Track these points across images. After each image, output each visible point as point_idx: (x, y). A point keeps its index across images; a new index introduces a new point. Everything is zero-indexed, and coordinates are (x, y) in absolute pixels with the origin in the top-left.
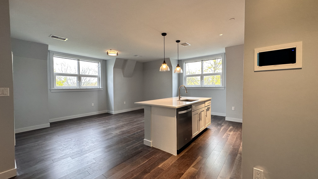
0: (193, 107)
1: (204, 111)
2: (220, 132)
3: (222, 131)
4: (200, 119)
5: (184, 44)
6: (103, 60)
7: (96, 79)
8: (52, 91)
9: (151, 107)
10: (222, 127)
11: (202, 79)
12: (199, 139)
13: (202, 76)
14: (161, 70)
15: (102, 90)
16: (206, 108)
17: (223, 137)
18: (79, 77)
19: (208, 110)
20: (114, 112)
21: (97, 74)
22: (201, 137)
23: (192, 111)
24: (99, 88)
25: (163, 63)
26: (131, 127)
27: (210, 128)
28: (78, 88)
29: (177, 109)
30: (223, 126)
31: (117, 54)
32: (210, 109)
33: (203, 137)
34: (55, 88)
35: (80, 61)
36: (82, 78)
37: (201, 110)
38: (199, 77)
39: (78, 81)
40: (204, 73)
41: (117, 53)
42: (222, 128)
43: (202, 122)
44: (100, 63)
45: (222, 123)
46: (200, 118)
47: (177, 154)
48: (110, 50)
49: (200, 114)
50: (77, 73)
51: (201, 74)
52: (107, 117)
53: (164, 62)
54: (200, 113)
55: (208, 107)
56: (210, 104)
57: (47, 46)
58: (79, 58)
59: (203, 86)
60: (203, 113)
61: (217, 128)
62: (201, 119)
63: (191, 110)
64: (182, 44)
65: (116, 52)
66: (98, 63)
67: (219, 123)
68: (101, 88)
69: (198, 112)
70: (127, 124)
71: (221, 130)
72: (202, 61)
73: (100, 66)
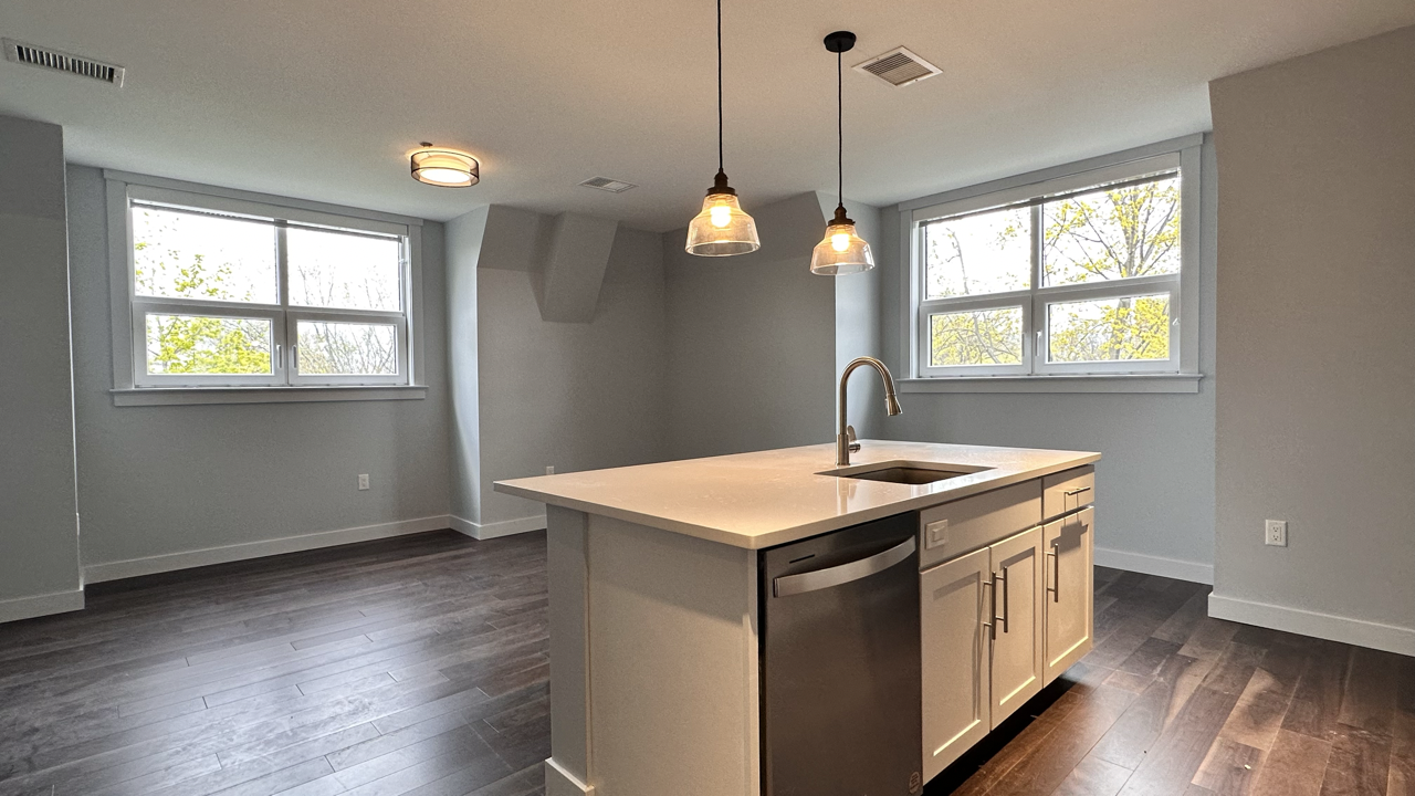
0: (935, 529)
1: (1032, 552)
2: (1170, 720)
3: (1185, 709)
4: (1000, 625)
5: (890, 66)
6: (425, 221)
7: (385, 334)
8: (118, 401)
9: (586, 526)
10: (1180, 673)
11: (1034, 321)
12: (989, 786)
13: (1035, 304)
14: (700, 237)
15: (422, 395)
16: (1054, 530)
17: (1195, 781)
18: (285, 320)
19: (1069, 540)
20: (480, 528)
21: (391, 305)
22: (1007, 764)
23: (922, 564)
24: (400, 383)
25: (712, 191)
27: (1085, 679)
28: (277, 384)
29: (762, 553)
30: (1189, 662)
31: (476, 172)
32: (1086, 538)
34: (139, 382)
35: (289, 231)
36: (304, 328)
37: (1003, 550)
38: (1017, 313)
39: (278, 346)
40: (1052, 282)
41: (472, 164)
42: (1189, 684)
43: (1016, 644)
44: (407, 240)
45: (1185, 639)
46: (1000, 614)
48: (425, 144)
49: (1000, 584)
50: (270, 297)
51: (1029, 288)
52: (431, 557)
53: (721, 186)
54: (1000, 575)
55: (1071, 519)
56: (1083, 499)
57: (58, 130)
58: (283, 211)
59: (1042, 372)
60: (1022, 574)
61: (1140, 682)
62: (1005, 620)
63: (915, 557)
64: (879, 68)
65: (467, 160)
66: (399, 240)
67: (1163, 632)
68: (412, 384)
69: (979, 561)
71: (1180, 701)
72: (1033, 202)
73: (408, 258)
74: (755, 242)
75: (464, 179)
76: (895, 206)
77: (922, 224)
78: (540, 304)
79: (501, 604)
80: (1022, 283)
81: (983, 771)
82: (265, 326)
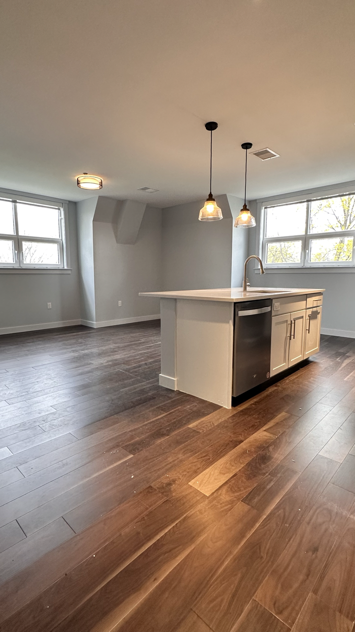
0: (276, 304)
1: (302, 317)
2: (340, 368)
3: (345, 366)
4: (292, 337)
5: (263, 154)
6: (69, 201)
7: (54, 247)
9: (176, 302)
10: (346, 359)
11: (305, 247)
12: (287, 381)
13: (306, 240)
14: (203, 215)
15: (69, 272)
16: (309, 312)
17: (345, 379)
18: (18, 241)
19: (313, 316)
20: (95, 324)
21: (55, 235)
22: (292, 377)
23: (273, 315)
24: (61, 267)
25: (208, 200)
26: (133, 353)
27: (316, 361)
28: (17, 266)
29: (235, 303)
30: (348, 357)
31: (101, 184)
32: (319, 316)
33: (297, 377)
35: (17, 204)
36: (25, 245)
37: (295, 315)
38: (299, 244)
39: (16, 252)
40: (313, 231)
41: (100, 181)
42: (347, 361)
43: (297, 343)
44: (62, 209)
45: (348, 352)
46: (292, 334)
47: (232, 406)
48: (85, 174)
49: (293, 325)
50: (11, 232)
51: (304, 234)
52: (80, 333)
53: (211, 198)
54: (293, 322)
55: (315, 309)
56: (319, 303)
58: (15, 196)
59: (307, 265)
60: (299, 323)
61: (332, 361)
62: (294, 335)
63: (271, 311)
64: (258, 154)
65: (98, 180)
66: (59, 209)
67: (341, 351)
68: (66, 268)
69: (287, 317)
70: (123, 347)
71: (344, 365)
72: (308, 201)
73: (63, 216)
74: (221, 217)
75: (97, 187)
76: (256, 200)
77: (265, 208)
78: (116, 237)
79: (117, 345)
80: (302, 232)
81: (286, 378)
82: (10, 243)
